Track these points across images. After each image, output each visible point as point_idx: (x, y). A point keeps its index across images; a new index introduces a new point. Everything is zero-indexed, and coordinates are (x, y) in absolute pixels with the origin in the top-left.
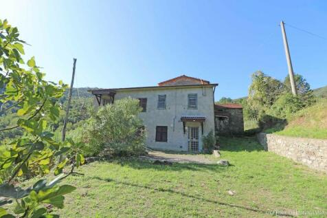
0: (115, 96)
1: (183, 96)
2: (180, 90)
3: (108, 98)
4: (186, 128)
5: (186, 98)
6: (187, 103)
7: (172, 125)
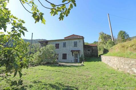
0: (48, 43)
1: (72, 42)
2: (71, 40)
3: (45, 44)
4: (73, 54)
5: (73, 43)
6: (73, 45)
7: (68, 53)
